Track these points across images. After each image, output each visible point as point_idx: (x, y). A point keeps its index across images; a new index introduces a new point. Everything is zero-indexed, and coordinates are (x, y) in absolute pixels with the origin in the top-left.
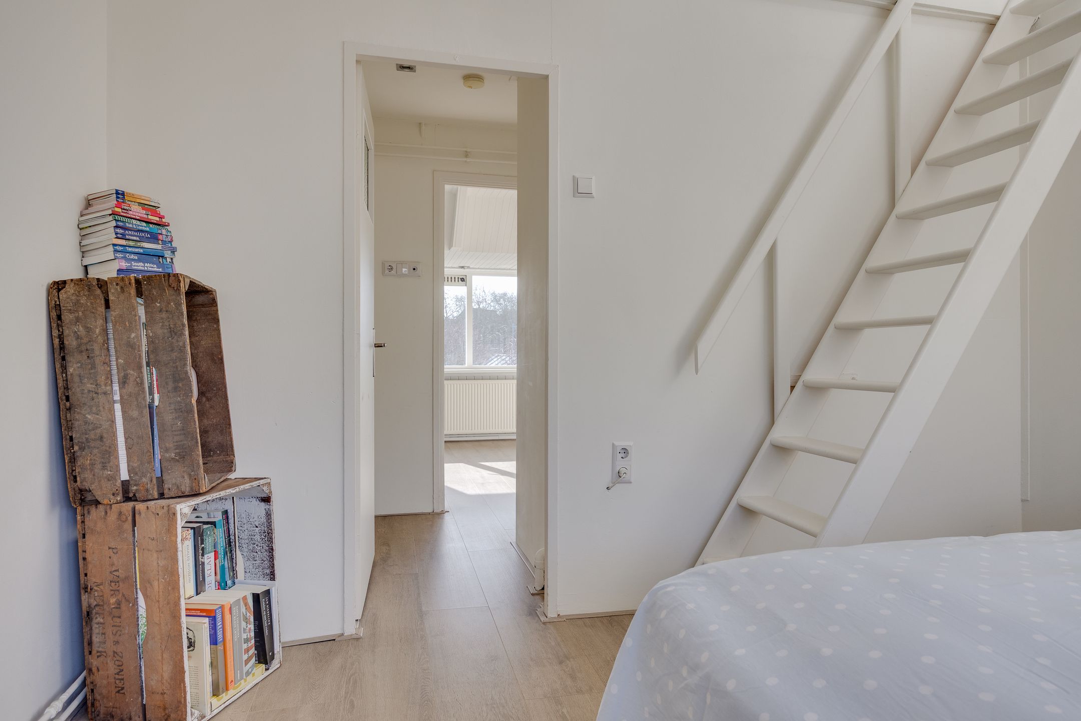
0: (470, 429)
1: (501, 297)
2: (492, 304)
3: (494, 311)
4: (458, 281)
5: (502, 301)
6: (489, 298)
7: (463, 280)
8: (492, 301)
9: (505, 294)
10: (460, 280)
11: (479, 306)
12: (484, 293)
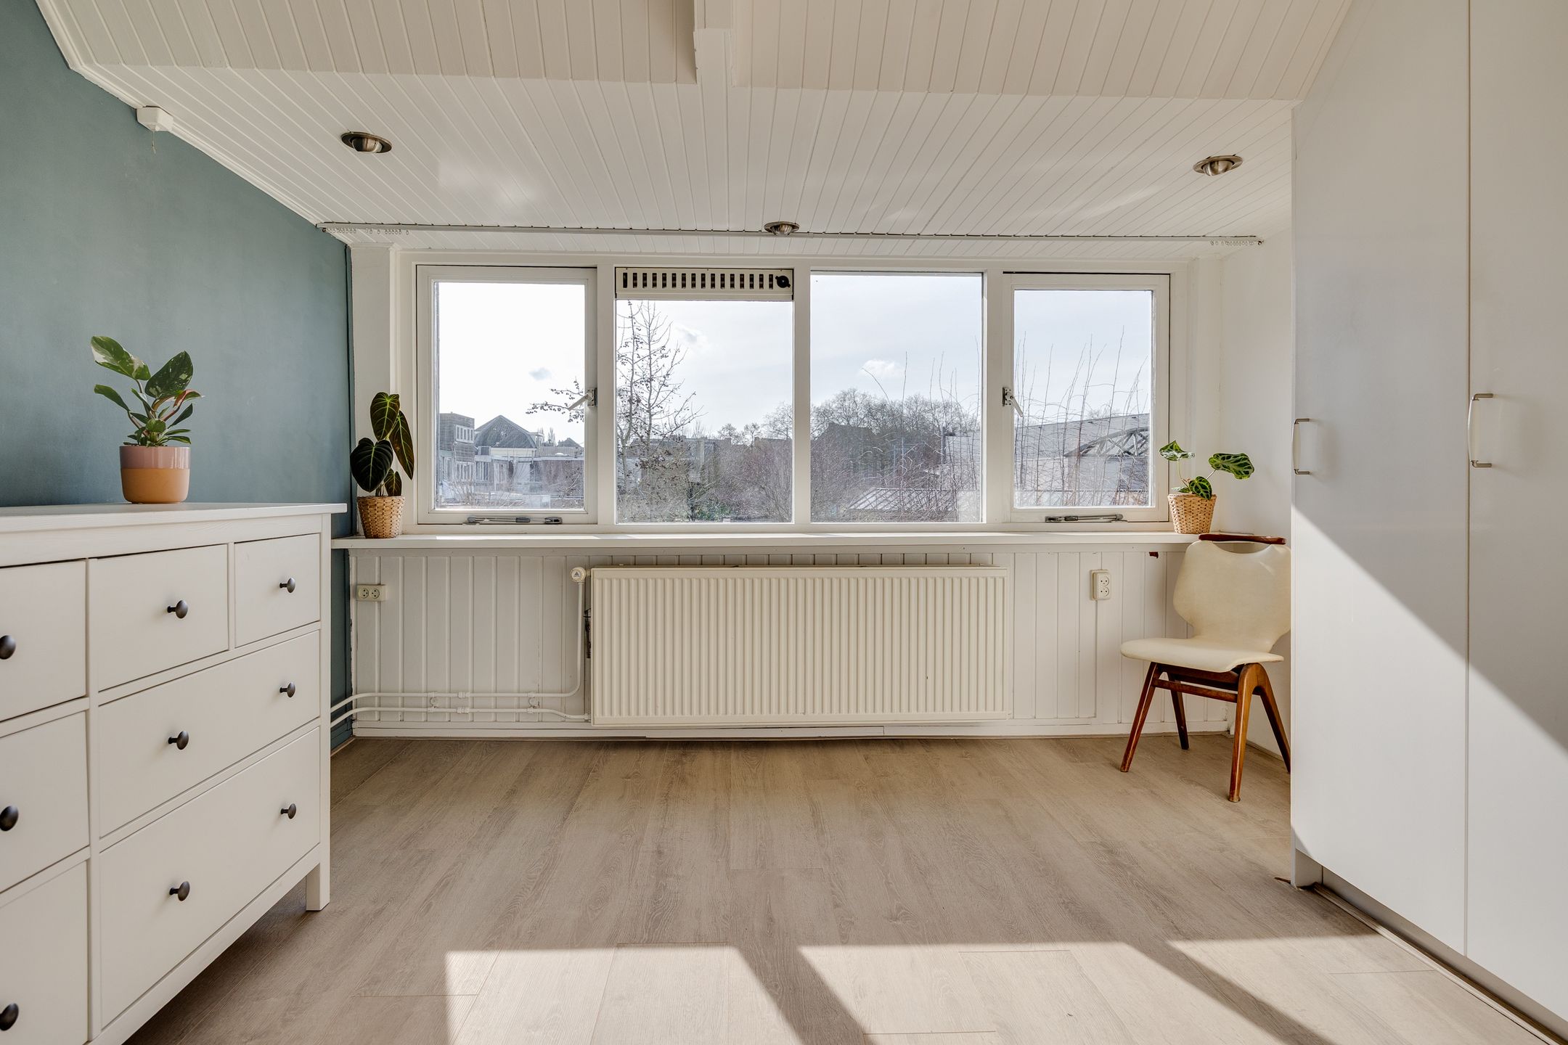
0: (800, 709)
1: (878, 410)
2: (865, 419)
3: (868, 430)
4: (771, 286)
5: (879, 415)
6: (862, 412)
7: (783, 282)
8: (866, 416)
9: (883, 406)
10: (775, 281)
11: (848, 421)
12: (854, 405)
